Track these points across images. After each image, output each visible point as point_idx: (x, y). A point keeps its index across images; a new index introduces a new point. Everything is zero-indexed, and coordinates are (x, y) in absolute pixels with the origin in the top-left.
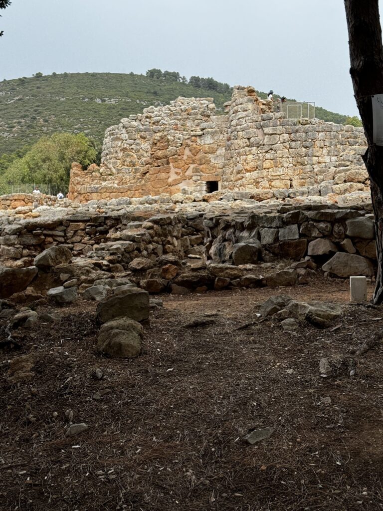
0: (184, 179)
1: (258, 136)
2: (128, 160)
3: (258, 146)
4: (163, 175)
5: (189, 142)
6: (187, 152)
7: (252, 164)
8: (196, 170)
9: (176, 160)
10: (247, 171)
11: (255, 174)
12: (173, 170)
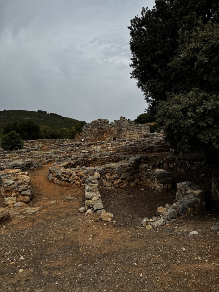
0: (108, 137)
1: (129, 128)
2: (92, 132)
3: (130, 129)
4: (103, 136)
5: (109, 129)
6: (108, 131)
7: (128, 133)
8: (111, 135)
9: (106, 133)
10: (127, 135)
11: (129, 136)
12: (105, 135)
